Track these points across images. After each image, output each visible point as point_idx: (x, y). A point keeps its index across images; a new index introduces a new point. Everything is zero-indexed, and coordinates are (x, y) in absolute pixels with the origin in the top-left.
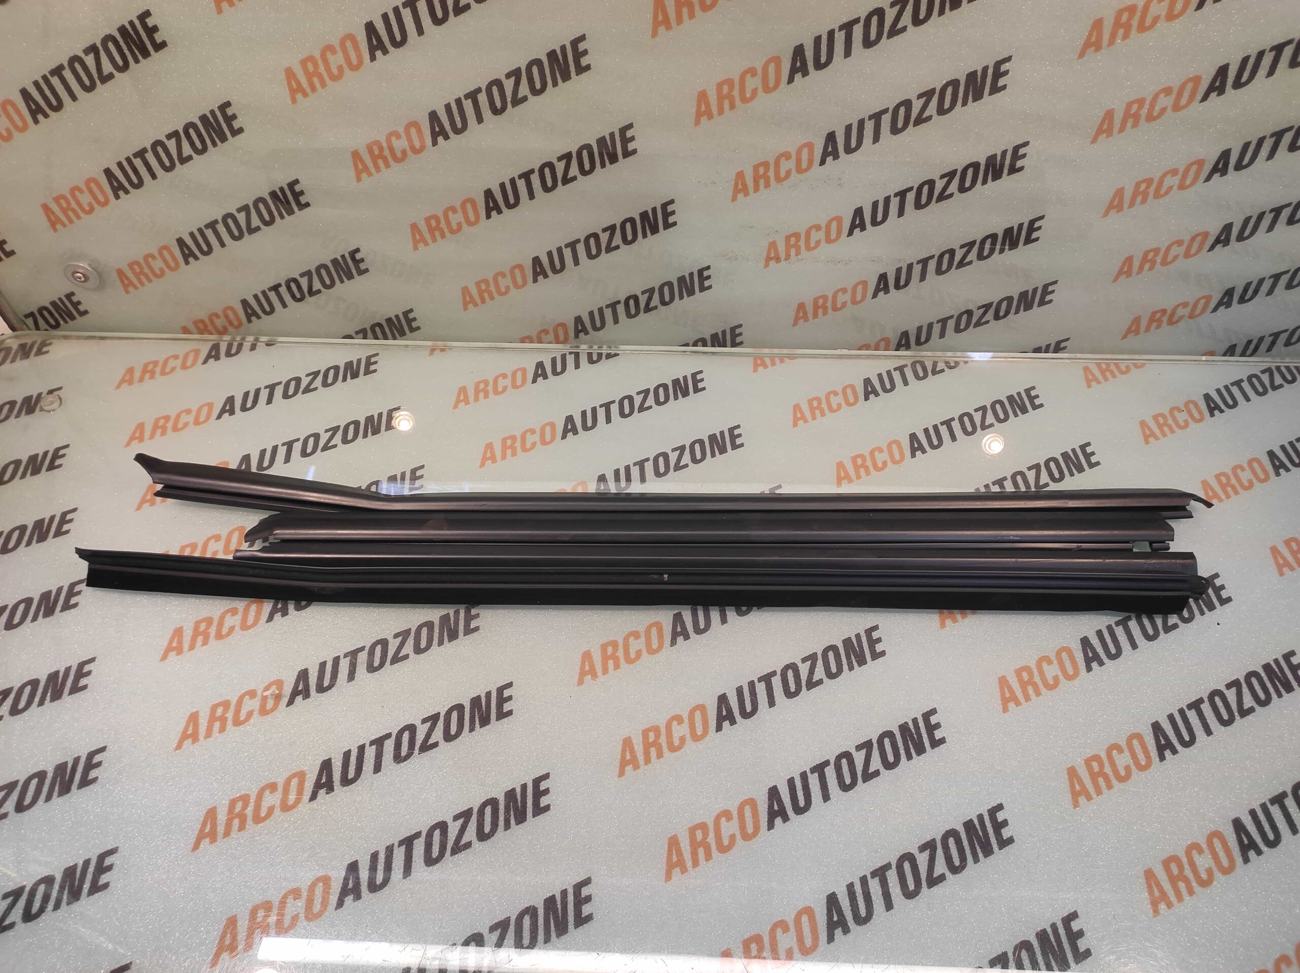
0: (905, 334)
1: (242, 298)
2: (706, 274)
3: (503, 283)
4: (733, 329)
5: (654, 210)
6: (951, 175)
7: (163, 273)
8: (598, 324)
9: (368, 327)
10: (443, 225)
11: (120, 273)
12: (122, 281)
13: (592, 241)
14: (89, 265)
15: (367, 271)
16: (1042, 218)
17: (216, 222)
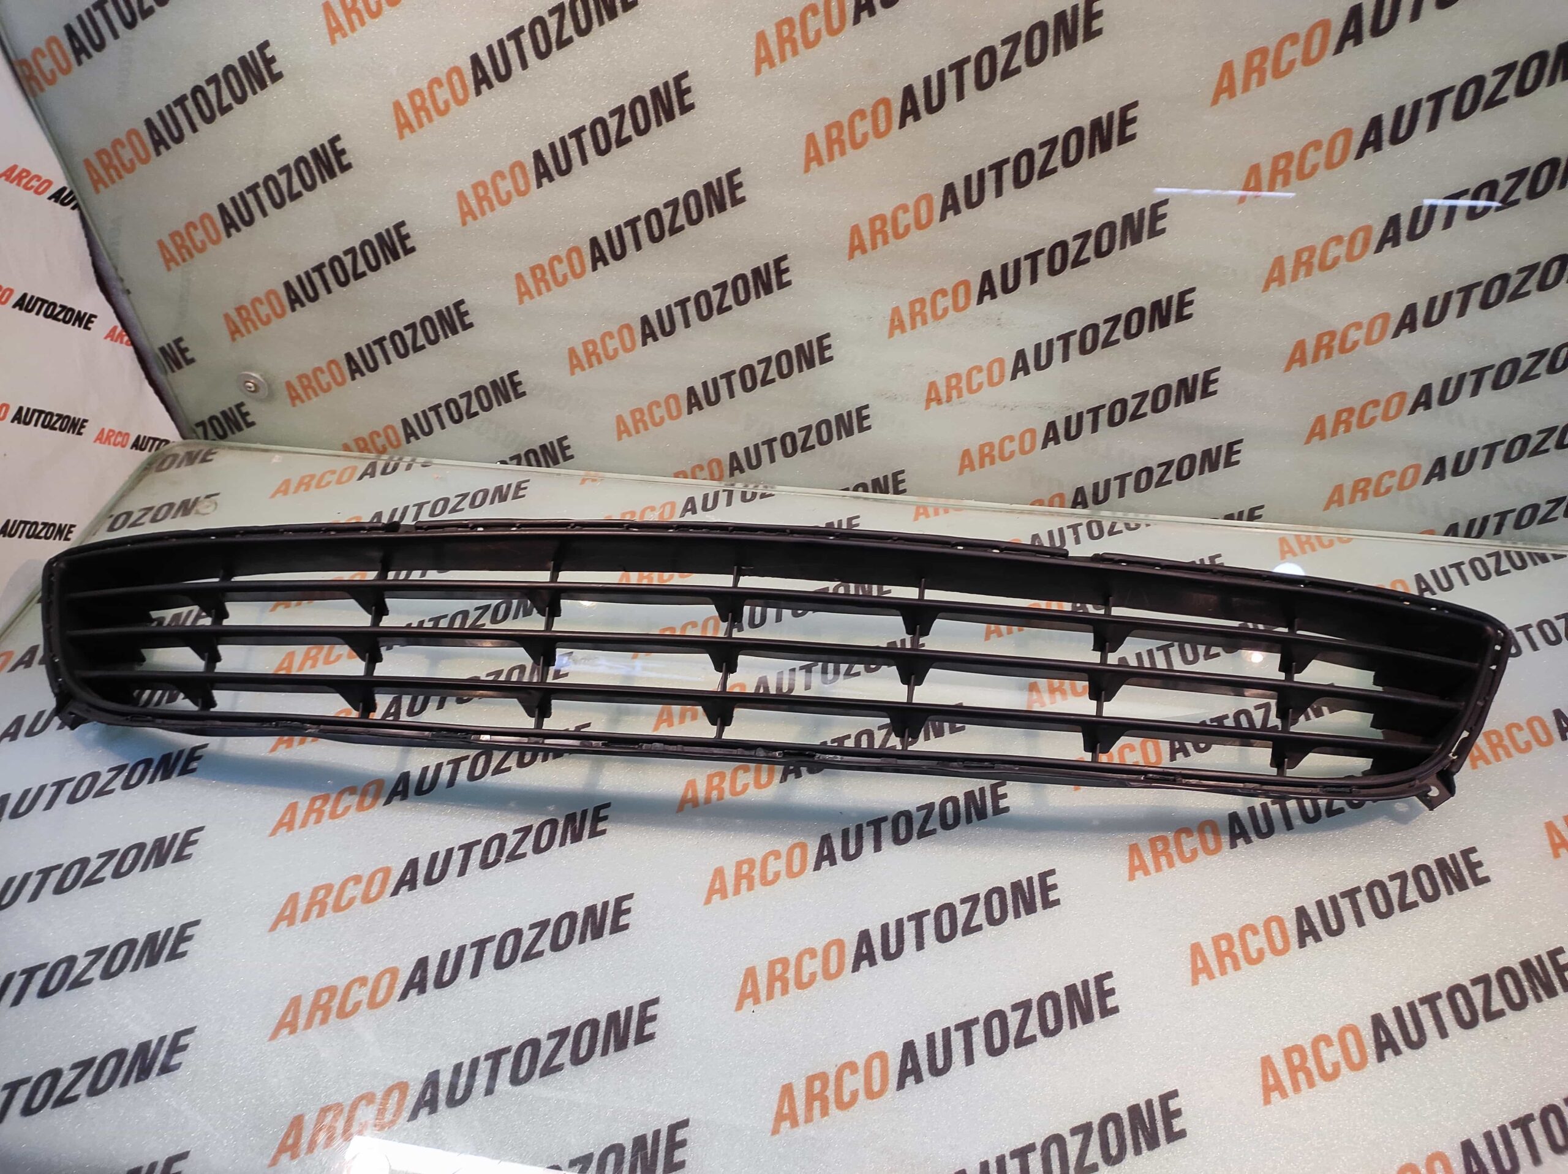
7: (329, 389)
11: (289, 386)
12: (290, 395)
14: (261, 376)
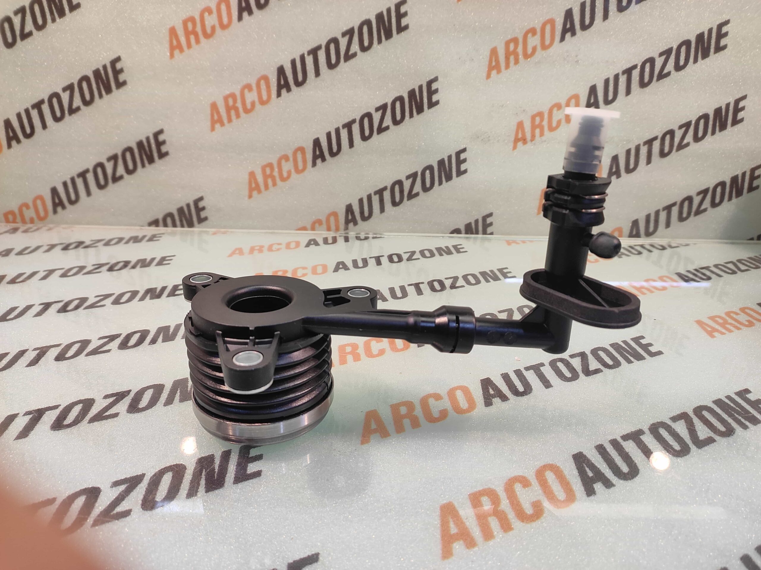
0: (635, 223)
1: (52, 186)
2: (462, 156)
3: (287, 166)
4: (484, 218)
5: (421, 87)
6: (667, 53)
8: (366, 214)
9: (160, 217)
10: (239, 105)
13: (366, 121)
15: (167, 154)
16: (744, 98)
17: (42, 102)
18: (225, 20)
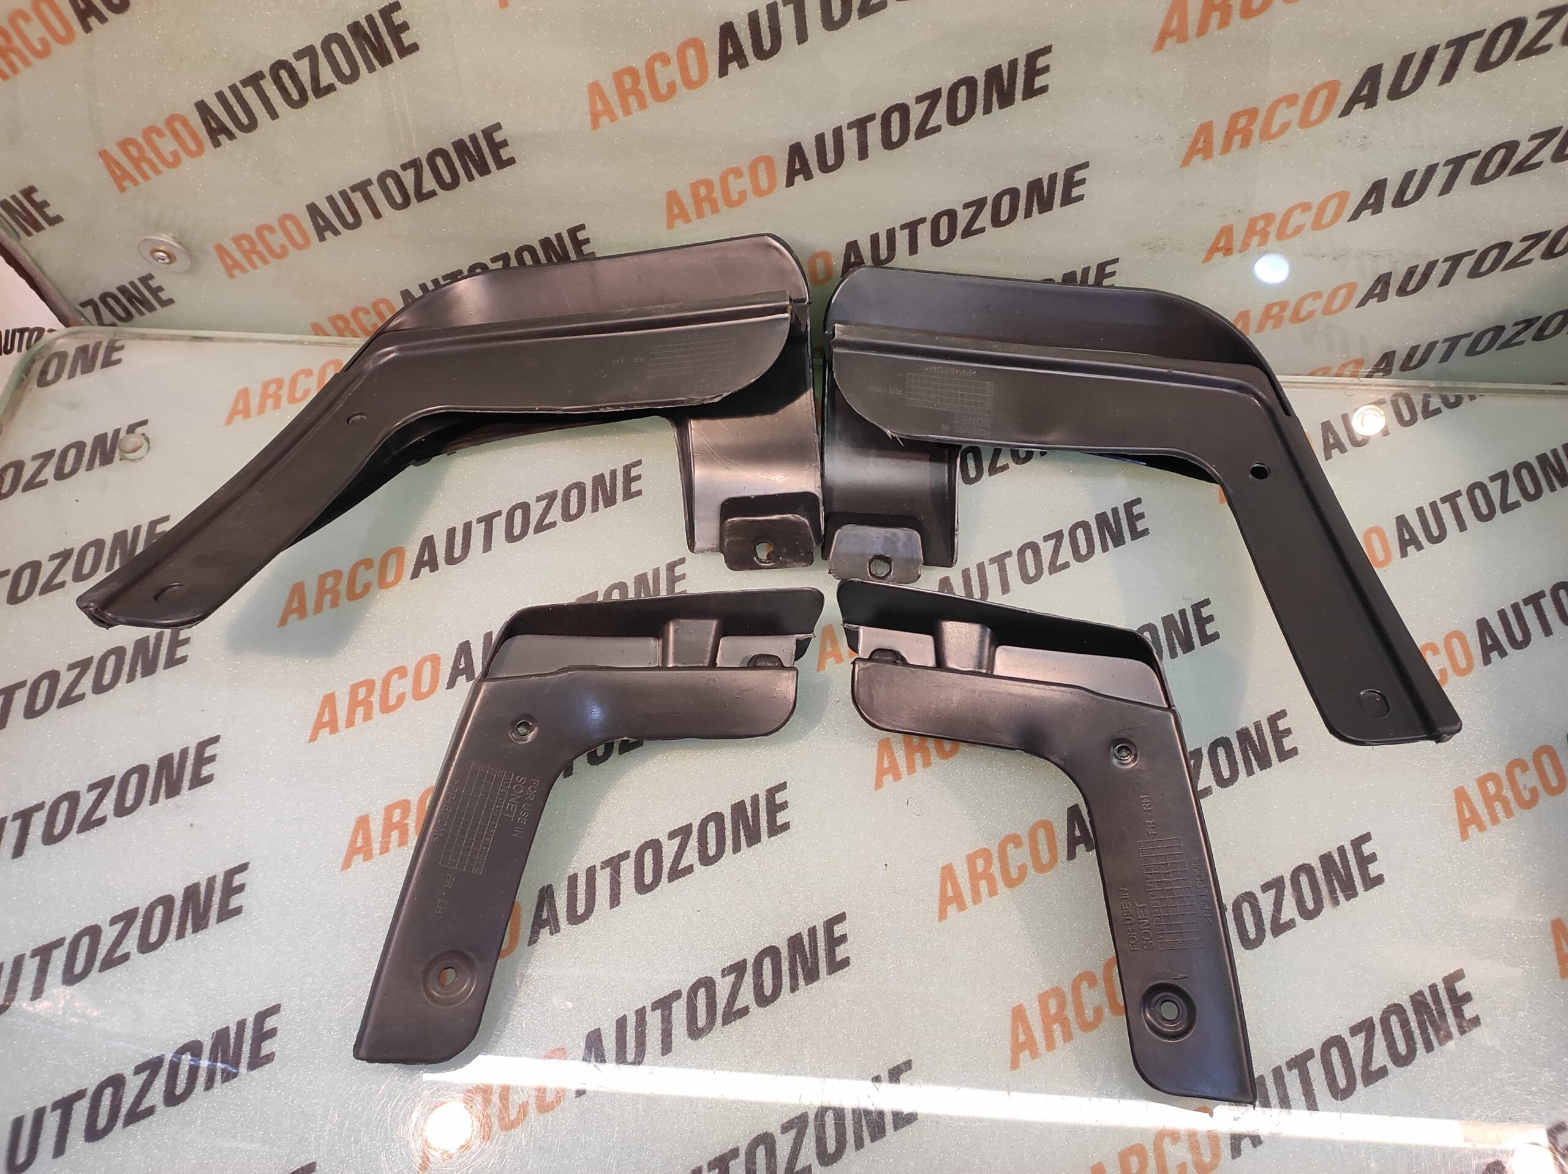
0: (1389, 355)
1: (403, 289)
2: (1109, 269)
5: (1053, 176)
6: (1547, 136)
7: (284, 252)
10: (718, 194)
11: (221, 250)
12: (222, 260)
13: (944, 220)
14: (175, 239)
17: (369, 182)
18: (694, 74)
